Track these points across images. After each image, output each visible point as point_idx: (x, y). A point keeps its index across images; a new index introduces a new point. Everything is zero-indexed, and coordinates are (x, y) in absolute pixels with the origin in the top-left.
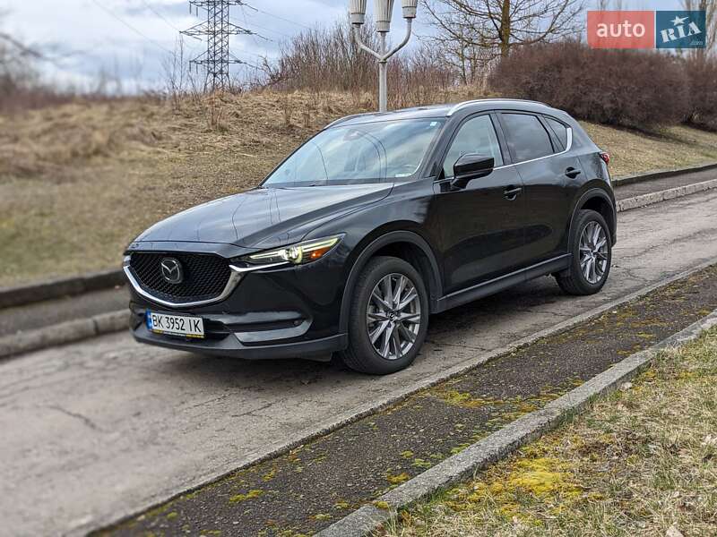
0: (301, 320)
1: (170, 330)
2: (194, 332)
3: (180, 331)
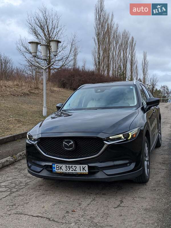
0: (130, 163)
1: (67, 171)
2: (82, 171)
3: (74, 171)
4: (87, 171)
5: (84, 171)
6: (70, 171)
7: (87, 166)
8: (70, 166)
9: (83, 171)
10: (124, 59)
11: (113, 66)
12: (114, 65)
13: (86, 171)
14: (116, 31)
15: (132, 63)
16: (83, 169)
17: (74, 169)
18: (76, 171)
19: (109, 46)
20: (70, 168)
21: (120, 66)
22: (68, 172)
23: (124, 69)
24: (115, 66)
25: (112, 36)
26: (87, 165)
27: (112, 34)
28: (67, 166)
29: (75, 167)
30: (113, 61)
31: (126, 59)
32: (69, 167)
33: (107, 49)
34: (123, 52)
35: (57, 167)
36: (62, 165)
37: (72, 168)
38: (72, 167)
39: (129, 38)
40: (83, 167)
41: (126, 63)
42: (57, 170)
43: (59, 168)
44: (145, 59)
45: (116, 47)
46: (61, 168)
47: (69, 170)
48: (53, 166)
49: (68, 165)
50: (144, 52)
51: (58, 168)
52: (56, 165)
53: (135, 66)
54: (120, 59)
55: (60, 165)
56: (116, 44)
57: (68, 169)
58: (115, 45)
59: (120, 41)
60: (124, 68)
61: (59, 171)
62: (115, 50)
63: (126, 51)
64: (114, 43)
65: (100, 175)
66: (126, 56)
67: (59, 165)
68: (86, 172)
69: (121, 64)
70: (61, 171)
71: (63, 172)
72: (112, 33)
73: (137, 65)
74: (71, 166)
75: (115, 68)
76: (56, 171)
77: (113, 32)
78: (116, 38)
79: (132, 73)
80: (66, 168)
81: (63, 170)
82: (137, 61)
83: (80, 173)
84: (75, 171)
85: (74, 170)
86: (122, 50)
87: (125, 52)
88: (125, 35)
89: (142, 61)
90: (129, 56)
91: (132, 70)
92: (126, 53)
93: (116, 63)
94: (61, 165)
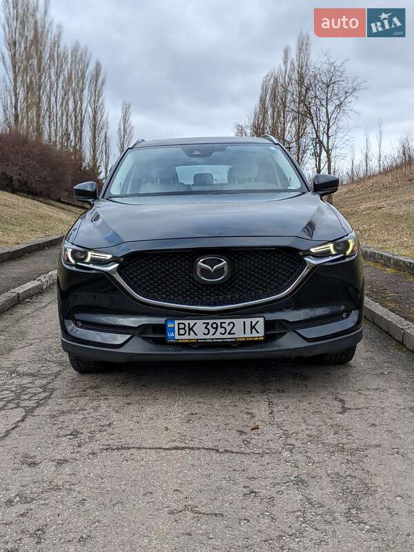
3: (226, 336)
4: (262, 334)
5: (255, 334)
6: (218, 335)
7: (261, 320)
8: (218, 322)
9: (251, 333)
10: (75, 116)
11: (50, 131)
12: (53, 128)
13: (260, 333)
14: (56, 43)
15: (95, 126)
16: (252, 327)
17: (228, 329)
18: (234, 334)
19: (40, 78)
20: (217, 328)
21: (66, 130)
22: (212, 339)
23: (75, 140)
24: (56, 130)
25: (48, 55)
26: (263, 319)
27: (47, 49)
28: (208, 324)
29: (232, 325)
30: (50, 117)
31: (81, 114)
32: (215, 326)
33: (35, 87)
34: (72, 97)
35: (179, 329)
36: (196, 321)
37: (221, 327)
38: (223, 325)
39: (87, 65)
40: (251, 322)
41: (82, 125)
42: (179, 334)
43: (187, 329)
44: (125, 119)
45: (57, 83)
46: (190, 329)
47: (214, 334)
48: (169, 326)
49: (211, 322)
50: (124, 103)
51: (184, 329)
52: (177, 322)
53: (102, 135)
54: (67, 115)
55: (188, 321)
56: (58, 75)
57: (212, 331)
58: (53, 78)
59: (66, 70)
60: (75, 136)
61: (186, 336)
62: (55, 89)
63: (80, 95)
64: (53, 71)
65: (289, 342)
66: (81, 108)
67: (186, 322)
68: (258, 335)
69: (70, 128)
70: (192, 336)
71: (197, 340)
72: (48, 45)
73: (106, 133)
74: (221, 323)
75: (56, 136)
76: (177, 337)
77: (49, 43)
78: (58, 58)
79: (94, 151)
80: (206, 328)
81: (196, 335)
82: (107, 123)
83: (243, 339)
84: (229, 333)
85: (228, 331)
86: (70, 92)
87: (78, 99)
88: (79, 56)
89: (120, 125)
90: (89, 108)
91: (95, 143)
92: (81, 99)
93: (57, 123)
94: (192, 322)
